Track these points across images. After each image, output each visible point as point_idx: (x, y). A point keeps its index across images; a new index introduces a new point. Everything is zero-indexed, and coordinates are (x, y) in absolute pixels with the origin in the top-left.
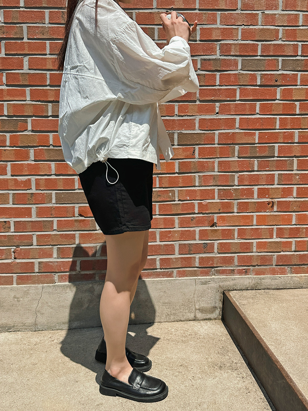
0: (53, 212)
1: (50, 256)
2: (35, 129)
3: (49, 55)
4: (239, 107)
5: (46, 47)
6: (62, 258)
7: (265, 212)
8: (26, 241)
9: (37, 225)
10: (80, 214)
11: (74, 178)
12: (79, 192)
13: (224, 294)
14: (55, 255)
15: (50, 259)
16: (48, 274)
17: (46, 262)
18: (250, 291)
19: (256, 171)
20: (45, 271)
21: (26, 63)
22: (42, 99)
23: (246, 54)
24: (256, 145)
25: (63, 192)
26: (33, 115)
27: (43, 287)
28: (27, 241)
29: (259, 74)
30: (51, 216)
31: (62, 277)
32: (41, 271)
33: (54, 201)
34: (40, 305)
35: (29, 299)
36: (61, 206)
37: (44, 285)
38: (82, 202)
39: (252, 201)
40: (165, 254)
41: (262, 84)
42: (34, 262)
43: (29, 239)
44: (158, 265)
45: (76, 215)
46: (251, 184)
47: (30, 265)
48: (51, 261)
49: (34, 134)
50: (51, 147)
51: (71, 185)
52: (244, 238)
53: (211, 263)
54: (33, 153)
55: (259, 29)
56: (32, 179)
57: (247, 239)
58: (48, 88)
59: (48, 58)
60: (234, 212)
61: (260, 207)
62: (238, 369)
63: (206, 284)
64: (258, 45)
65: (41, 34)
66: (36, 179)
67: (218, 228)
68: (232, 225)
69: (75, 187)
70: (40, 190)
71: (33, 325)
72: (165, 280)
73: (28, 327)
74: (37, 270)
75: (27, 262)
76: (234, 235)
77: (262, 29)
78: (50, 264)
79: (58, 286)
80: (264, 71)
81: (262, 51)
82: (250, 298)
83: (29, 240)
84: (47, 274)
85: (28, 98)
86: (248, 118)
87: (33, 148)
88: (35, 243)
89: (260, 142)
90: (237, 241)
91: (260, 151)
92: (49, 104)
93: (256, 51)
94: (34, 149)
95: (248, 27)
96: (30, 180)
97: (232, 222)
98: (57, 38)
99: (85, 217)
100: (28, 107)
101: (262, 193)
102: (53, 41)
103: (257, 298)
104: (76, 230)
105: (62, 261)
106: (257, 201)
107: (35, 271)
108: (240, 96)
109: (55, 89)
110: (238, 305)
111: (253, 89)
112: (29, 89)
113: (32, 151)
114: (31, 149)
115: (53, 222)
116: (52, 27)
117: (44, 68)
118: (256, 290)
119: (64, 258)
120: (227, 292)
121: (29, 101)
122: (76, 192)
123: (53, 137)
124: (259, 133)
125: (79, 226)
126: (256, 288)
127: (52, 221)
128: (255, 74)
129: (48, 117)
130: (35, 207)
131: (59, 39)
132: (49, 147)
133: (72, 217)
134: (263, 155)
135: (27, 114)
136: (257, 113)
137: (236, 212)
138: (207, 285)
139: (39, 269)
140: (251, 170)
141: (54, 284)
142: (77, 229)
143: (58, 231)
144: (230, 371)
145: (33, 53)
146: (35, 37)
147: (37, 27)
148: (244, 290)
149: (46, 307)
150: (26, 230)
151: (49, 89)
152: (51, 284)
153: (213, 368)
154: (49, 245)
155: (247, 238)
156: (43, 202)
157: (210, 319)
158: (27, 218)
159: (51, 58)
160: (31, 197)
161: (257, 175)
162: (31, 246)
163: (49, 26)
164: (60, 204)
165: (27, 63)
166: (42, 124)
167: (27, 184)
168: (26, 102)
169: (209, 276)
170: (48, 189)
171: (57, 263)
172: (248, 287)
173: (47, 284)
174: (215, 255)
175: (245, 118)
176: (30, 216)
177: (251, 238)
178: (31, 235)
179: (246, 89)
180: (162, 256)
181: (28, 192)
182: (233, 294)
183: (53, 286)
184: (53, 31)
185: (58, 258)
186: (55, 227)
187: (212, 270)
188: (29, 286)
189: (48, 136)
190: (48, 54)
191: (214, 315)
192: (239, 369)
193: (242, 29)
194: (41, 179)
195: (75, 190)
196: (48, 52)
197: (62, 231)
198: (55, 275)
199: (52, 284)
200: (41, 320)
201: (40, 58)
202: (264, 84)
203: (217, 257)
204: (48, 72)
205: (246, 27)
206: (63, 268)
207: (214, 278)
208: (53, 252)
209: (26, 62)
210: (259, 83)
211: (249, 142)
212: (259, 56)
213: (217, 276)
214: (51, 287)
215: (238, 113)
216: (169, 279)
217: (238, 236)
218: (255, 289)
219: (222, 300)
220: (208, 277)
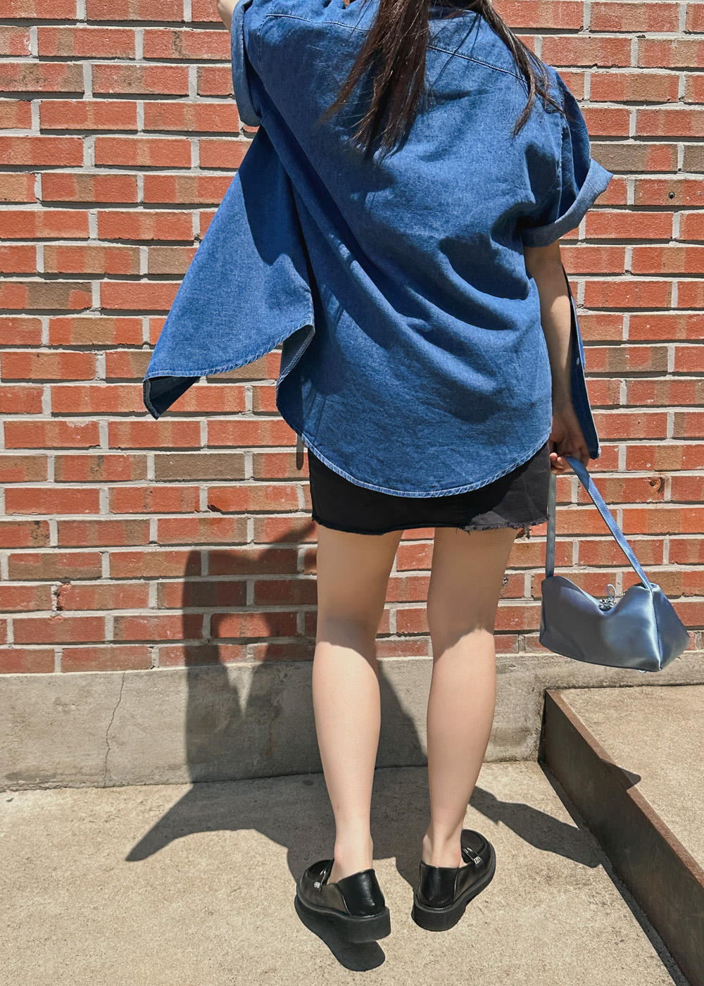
0: (148, 500)
1: (142, 603)
2: (108, 307)
3: (142, 133)
4: (585, 256)
5: (136, 113)
6: (168, 609)
7: (643, 503)
8: (85, 568)
9: (110, 530)
10: (212, 506)
11: (199, 422)
12: (208, 453)
13: (546, 696)
14: (153, 601)
15: (140, 610)
16: (137, 645)
17: (130, 617)
18: (608, 689)
19: (623, 407)
20: (129, 639)
21: (89, 151)
22: (126, 236)
23: (600, 133)
24: (622, 346)
25: (173, 453)
26: (105, 274)
27: (124, 678)
28: (88, 568)
29: (632, 180)
30: (145, 511)
31: (168, 654)
32: (120, 639)
33: (151, 475)
34: (116, 722)
35: (91, 706)
36: (167, 488)
37: (127, 672)
38: (214, 478)
39: (614, 477)
40: (408, 600)
41: (639, 203)
42: (104, 617)
43: (92, 562)
44: (392, 624)
45: (203, 507)
46: (612, 437)
47: (94, 623)
48: (143, 614)
49: (106, 317)
50: (146, 349)
51: (192, 438)
52: (594, 563)
53: (518, 622)
54: (104, 362)
55: (633, 75)
56: (101, 422)
57: (600, 567)
58: (140, 209)
59: (141, 141)
60: (571, 503)
61: (632, 491)
62: (591, 884)
63: (505, 673)
64: (628, 112)
65: (126, 85)
66: (110, 424)
67: (532, 540)
68: (566, 532)
69: (199, 443)
70: (119, 448)
71: (101, 771)
72: (409, 661)
73: (88, 777)
74: (109, 636)
75: (87, 618)
76: (570, 557)
77: (638, 75)
78: (142, 621)
79: (160, 674)
80: (642, 172)
81: (639, 128)
82: (609, 707)
83: (92, 566)
84: (133, 645)
85: (93, 234)
86: (604, 283)
87: (104, 351)
88: (106, 572)
89: (633, 339)
90: (577, 572)
91: (633, 360)
92: (141, 247)
93: (625, 126)
94: (106, 353)
95: (607, 70)
96: (95, 425)
97: (566, 526)
98: (162, 93)
99: (223, 513)
100: (94, 254)
101: (638, 458)
102: (152, 101)
103: (627, 707)
104: (202, 542)
105: (168, 616)
106: (626, 477)
107: (106, 640)
108: (587, 231)
109: (157, 214)
110: (583, 723)
111: (617, 215)
112: (96, 213)
113: (101, 358)
114: (98, 352)
115: (149, 523)
116: (152, 68)
117: (130, 164)
118: (621, 687)
119: (173, 609)
120: (554, 693)
121: (94, 239)
122: (202, 455)
123: (151, 326)
124: (631, 316)
125: (209, 532)
126: (622, 684)
127: (147, 522)
128: (623, 180)
129: (139, 277)
130: (106, 489)
131: (167, 95)
132: (140, 347)
133: (193, 512)
134: (640, 369)
135: (89, 271)
136: (627, 271)
137: (576, 501)
138: (507, 675)
139: (116, 635)
140: (611, 403)
141: (149, 670)
142: (205, 541)
143: (161, 546)
144: (572, 888)
145: (106, 127)
146: (111, 91)
147: (115, 67)
148: (593, 687)
149: (131, 728)
150: (86, 541)
151: (142, 213)
152: (142, 671)
153: (531, 881)
154: (139, 578)
155: (601, 563)
156: (125, 478)
157: (513, 760)
158: (89, 513)
159: (148, 141)
160: (98, 465)
161: (626, 415)
162: (98, 581)
163: (145, 65)
164: (165, 481)
165: (91, 151)
166: (125, 296)
167: (90, 436)
168: (89, 242)
169: (511, 652)
170: (138, 446)
171: (156, 620)
172: (602, 681)
173: (133, 669)
174: (526, 603)
175: (598, 282)
176: (95, 508)
177: (610, 564)
178: (96, 553)
179: (602, 214)
180: (402, 605)
181: (91, 452)
182: (568, 698)
183: (147, 675)
184: (153, 77)
185: (159, 609)
186: (153, 535)
187: (520, 639)
188: (92, 674)
189: (139, 323)
190: (140, 130)
191: (523, 749)
192: (594, 883)
193: (593, 75)
194: (121, 423)
195: (199, 449)
196: (140, 126)
197: (169, 545)
198: (152, 647)
199: (146, 671)
200: (120, 759)
201: (120, 139)
202: (643, 204)
203: (532, 607)
204: (141, 174)
205: (601, 71)
206: (171, 631)
207: (522, 657)
208: (148, 594)
209: (89, 148)
210: (630, 202)
211: (609, 338)
212: (632, 137)
213: (531, 652)
214: (142, 676)
215: (582, 271)
216: (417, 658)
217: (580, 559)
218: (618, 685)
219: (542, 713)
220: (508, 655)
